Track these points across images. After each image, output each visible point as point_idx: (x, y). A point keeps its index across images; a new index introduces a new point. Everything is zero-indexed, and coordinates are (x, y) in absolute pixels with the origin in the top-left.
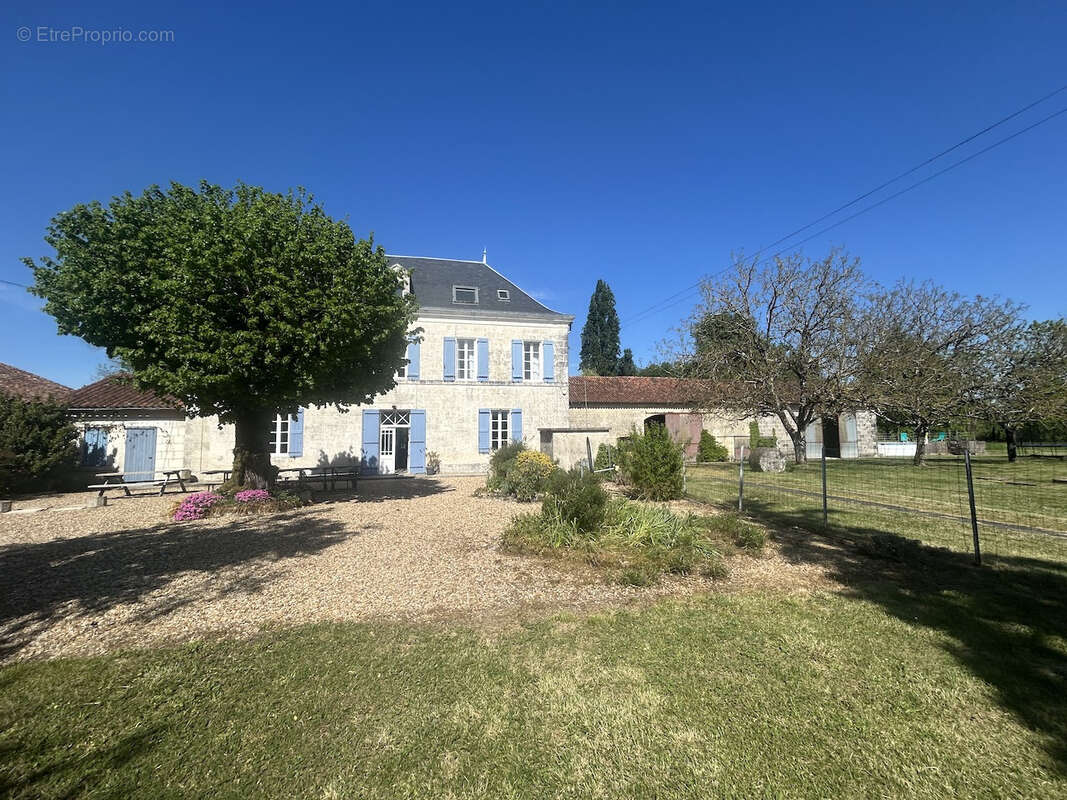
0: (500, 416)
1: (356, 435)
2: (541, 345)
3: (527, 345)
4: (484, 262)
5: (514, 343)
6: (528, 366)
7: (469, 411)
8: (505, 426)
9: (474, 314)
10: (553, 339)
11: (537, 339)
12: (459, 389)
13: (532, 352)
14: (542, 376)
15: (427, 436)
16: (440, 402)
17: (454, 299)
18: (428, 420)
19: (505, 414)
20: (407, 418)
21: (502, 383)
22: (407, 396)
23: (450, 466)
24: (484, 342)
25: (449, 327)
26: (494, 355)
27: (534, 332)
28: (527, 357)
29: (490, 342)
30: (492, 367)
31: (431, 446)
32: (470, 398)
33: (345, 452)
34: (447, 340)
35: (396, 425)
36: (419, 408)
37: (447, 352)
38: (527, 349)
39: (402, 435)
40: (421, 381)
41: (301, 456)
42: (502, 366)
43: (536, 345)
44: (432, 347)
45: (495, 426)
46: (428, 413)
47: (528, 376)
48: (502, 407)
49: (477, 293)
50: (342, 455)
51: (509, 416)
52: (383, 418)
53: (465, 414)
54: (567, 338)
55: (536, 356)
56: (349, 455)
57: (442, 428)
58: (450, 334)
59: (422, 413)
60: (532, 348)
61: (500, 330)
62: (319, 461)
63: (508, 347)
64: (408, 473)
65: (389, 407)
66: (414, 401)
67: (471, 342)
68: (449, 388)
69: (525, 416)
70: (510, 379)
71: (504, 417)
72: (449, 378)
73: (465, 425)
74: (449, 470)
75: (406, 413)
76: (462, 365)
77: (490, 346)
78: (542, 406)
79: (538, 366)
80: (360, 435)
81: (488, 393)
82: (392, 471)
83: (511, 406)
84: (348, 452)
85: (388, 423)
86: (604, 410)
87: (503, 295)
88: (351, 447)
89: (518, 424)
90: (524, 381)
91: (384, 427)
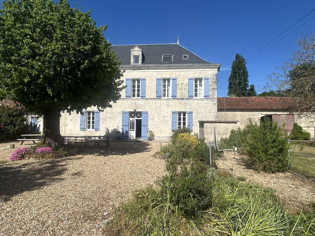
0: (182, 115)
1: (120, 122)
2: (203, 80)
3: (196, 80)
4: (178, 43)
5: (189, 79)
6: (196, 90)
7: (167, 112)
8: (184, 119)
9: (170, 66)
10: (209, 76)
11: (201, 77)
12: (163, 102)
13: (198, 83)
14: (203, 95)
15: (149, 123)
16: (154, 108)
17: (162, 61)
18: (149, 116)
19: (184, 114)
20: (141, 115)
21: (183, 99)
22: (140, 105)
23: (159, 137)
24: (175, 79)
25: (158, 74)
26: (180, 85)
27: (200, 73)
28: (196, 86)
29: (177, 80)
30: (179, 91)
31: (150, 128)
32: (168, 106)
33: (116, 129)
34: (158, 80)
35: (136, 118)
36: (145, 111)
37: (158, 85)
38: (196, 82)
39: (139, 123)
40: (146, 99)
41: (99, 130)
42: (183, 91)
43: (201, 80)
44: (151, 83)
45: (180, 119)
46: (149, 113)
47: (196, 95)
48: (183, 110)
49: (173, 57)
50: (115, 130)
51: (187, 115)
52: (131, 115)
53: (166, 114)
54: (217, 75)
55: (201, 85)
56: (117, 130)
57: (156, 120)
58: (159, 77)
59: (147, 113)
60: (198, 81)
61: (182, 73)
62: (106, 132)
63: (186, 81)
64: (141, 139)
65: (133, 110)
66: (143, 107)
67: (169, 80)
68: (158, 102)
69: (194, 115)
70: (187, 97)
71: (184, 115)
72: (159, 97)
73: (165, 119)
74: (158, 139)
75: (140, 113)
76: (165, 90)
77: (178, 81)
78: (203, 110)
79: (201, 90)
80: (121, 122)
81: (176, 104)
82: (135, 137)
83: (187, 110)
84: (117, 128)
85: (133, 117)
86: (238, 113)
87: (185, 57)
88: (118, 127)
89: (191, 118)
90: (194, 97)
91: (131, 119)
